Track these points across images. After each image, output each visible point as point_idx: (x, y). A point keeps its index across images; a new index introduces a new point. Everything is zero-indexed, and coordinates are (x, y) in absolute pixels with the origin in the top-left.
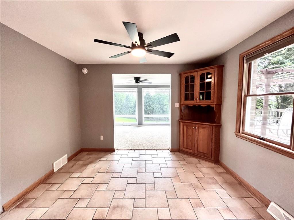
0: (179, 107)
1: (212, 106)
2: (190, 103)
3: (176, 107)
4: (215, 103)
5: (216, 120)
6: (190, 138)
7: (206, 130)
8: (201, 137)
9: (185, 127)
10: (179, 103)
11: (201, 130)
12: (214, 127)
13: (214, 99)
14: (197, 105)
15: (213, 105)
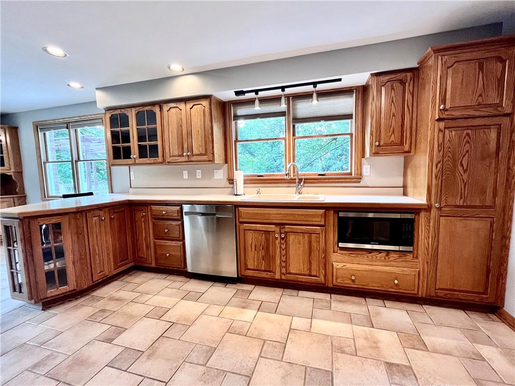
1: (9, 174)
4: (13, 170)
5: (17, 191)
12: (16, 199)
13: (10, 165)
15: (11, 172)
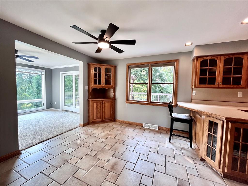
0: (88, 89)
2: (98, 86)
3: (86, 89)
4: (113, 87)
5: (113, 97)
6: (99, 111)
7: (109, 103)
8: (106, 108)
9: (95, 104)
10: (88, 87)
11: (106, 104)
12: (113, 101)
13: (113, 84)
14: (103, 88)
